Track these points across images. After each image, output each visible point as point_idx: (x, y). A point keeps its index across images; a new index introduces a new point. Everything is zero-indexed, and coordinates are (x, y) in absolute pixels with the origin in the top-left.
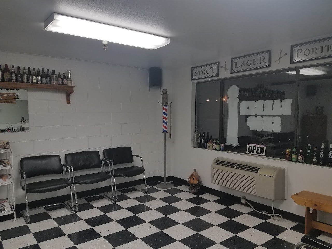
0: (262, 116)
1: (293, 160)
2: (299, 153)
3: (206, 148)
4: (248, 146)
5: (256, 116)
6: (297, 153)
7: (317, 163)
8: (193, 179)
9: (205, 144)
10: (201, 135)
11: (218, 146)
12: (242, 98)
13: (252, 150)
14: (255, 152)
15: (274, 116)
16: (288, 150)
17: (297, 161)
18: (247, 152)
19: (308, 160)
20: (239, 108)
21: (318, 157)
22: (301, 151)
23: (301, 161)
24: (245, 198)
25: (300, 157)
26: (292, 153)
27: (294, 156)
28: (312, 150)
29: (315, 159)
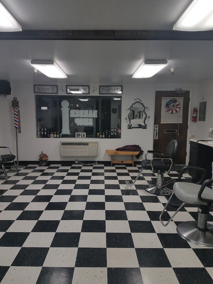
0: (83, 118)
1: (100, 137)
2: (103, 134)
3: (49, 137)
4: (76, 133)
5: (80, 118)
6: (102, 134)
7: (111, 138)
8: (45, 157)
9: (48, 135)
10: (44, 130)
11: (58, 135)
12: (71, 108)
13: (78, 135)
14: (80, 136)
15: (89, 118)
16: (98, 133)
17: (102, 138)
18: (76, 137)
19: (106, 137)
20: (70, 113)
21: (111, 135)
22: (104, 133)
23: (101, 137)
24: (77, 160)
25: (104, 136)
26: (100, 134)
27: (101, 136)
28: (108, 132)
29: (109, 136)
